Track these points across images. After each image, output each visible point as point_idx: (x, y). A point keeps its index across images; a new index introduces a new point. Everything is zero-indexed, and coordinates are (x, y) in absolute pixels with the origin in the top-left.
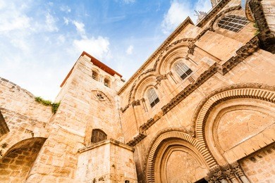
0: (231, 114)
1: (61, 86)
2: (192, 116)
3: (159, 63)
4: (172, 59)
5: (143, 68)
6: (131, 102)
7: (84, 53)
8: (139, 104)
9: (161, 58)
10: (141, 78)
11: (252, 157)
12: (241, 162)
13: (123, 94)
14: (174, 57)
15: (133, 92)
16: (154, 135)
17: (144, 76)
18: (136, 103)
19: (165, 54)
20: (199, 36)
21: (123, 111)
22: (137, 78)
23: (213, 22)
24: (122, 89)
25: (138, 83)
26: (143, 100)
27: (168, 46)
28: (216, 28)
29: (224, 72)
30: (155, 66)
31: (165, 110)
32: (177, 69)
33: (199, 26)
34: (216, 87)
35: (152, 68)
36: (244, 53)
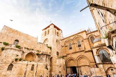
0: (83, 59)
1: (43, 30)
2: (77, 57)
4: (78, 39)
5: (70, 37)
6: (65, 45)
7: (52, 24)
8: (67, 47)
9: (75, 38)
10: (69, 40)
11: (82, 66)
12: (81, 66)
13: (62, 41)
15: (66, 43)
16: (69, 57)
17: (70, 40)
18: (66, 46)
19: (76, 37)
20: (85, 39)
21: (62, 47)
22: (67, 39)
23: (90, 36)
24: (63, 40)
25: (67, 41)
26: (68, 46)
27: (78, 35)
28: (90, 38)
29: (85, 52)
30: (73, 39)
31: (72, 53)
32: (78, 42)
33: (87, 34)
34: (83, 54)
35: (72, 39)
36: (89, 51)
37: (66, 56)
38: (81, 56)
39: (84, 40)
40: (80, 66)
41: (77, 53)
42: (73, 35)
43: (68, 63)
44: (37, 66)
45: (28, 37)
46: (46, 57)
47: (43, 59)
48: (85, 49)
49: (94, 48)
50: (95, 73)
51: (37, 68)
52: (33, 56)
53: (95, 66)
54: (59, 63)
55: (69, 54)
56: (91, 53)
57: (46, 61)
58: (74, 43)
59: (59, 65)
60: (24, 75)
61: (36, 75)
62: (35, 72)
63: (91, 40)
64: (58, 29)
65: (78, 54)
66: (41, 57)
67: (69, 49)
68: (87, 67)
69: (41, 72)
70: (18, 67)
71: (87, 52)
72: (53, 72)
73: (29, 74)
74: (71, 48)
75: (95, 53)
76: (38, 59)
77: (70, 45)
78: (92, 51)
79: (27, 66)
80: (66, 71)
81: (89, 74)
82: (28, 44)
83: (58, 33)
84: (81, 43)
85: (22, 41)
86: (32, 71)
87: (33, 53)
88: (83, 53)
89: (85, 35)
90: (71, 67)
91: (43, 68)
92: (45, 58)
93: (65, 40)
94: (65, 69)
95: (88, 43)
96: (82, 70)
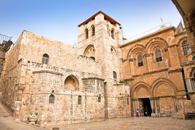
0: (163, 85)
1: (79, 26)
2: (153, 82)
3: (149, 44)
4: (156, 46)
5: (139, 40)
6: (128, 58)
7: (100, 12)
8: (132, 61)
9: (151, 42)
10: (137, 47)
12: (159, 97)
13: (123, 49)
14: (158, 45)
15: (130, 52)
17: (139, 47)
19: (153, 40)
20: (171, 47)
21: (124, 61)
22: (134, 45)
23: (181, 39)
24: (123, 46)
25: (134, 48)
26: (135, 59)
28: (181, 45)
29: (169, 73)
30: (146, 45)
31: (144, 74)
32: (156, 52)
33: (176, 36)
34: (164, 76)
35: (144, 45)
36: (177, 71)
37: (132, 80)
38: (161, 80)
39: (169, 49)
40: (157, 96)
42: (147, 37)
43: (135, 93)
44: (86, 98)
45: (61, 47)
46: (98, 83)
47: (93, 86)
48: (170, 66)
49: (187, 65)
50: (183, 108)
51: (86, 101)
53: (185, 97)
54: (119, 93)
55: (137, 76)
56: (180, 74)
58: (149, 52)
59: (119, 96)
60: (70, 110)
61: (86, 111)
62: (84, 106)
63: (183, 49)
64: (114, 23)
65: (156, 76)
66: (89, 83)
67: (137, 65)
68: (170, 98)
69: (92, 107)
70: (61, 98)
71: (173, 71)
73: (76, 110)
74: (141, 64)
75: (187, 75)
76: (83, 86)
77: (138, 57)
78: (183, 71)
79: (71, 97)
80: (132, 106)
81: (173, 109)
82: (62, 60)
83: (112, 31)
84: (162, 54)
85: (53, 56)
87: (74, 76)
88: (164, 74)
89: (173, 38)
90: (139, 99)
91: (95, 101)
93: (128, 48)
94: (130, 102)
95: (177, 53)
96: (160, 104)
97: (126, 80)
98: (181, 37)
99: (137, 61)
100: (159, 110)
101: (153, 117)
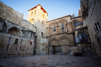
0: (64, 40)
1: (29, 11)
2: (59, 38)
3: (59, 22)
5: (55, 20)
9: (60, 21)
11: (63, 45)
13: (48, 23)
14: (63, 22)
15: (51, 25)
16: (53, 38)
17: (55, 22)
18: (50, 28)
19: (61, 20)
20: (69, 23)
21: (47, 28)
22: (53, 22)
23: (73, 21)
24: (48, 22)
26: (52, 28)
27: (63, 19)
28: (73, 23)
29: (67, 34)
30: (58, 22)
31: (56, 35)
32: (62, 26)
33: (71, 19)
34: (65, 36)
35: (57, 22)
36: (71, 33)
38: (63, 37)
39: (68, 24)
40: (61, 45)
41: (60, 35)
42: (59, 19)
43: (51, 43)
44: (22, 41)
46: (32, 34)
47: (28, 35)
48: (68, 31)
49: (76, 30)
50: (73, 50)
51: (21, 43)
52: (17, 32)
53: (74, 45)
54: (43, 42)
55: (53, 35)
56: (72, 35)
57: (31, 37)
58: (59, 25)
59: (43, 43)
60: (6, 47)
61: (20, 49)
62: (19, 46)
63: (74, 24)
66: (26, 33)
67: (53, 31)
68: (67, 46)
69: (25, 47)
71: (69, 34)
72: (37, 49)
73: (12, 47)
74: (55, 30)
75: (76, 35)
76: (23, 35)
77: (54, 27)
79: (10, 39)
80: (49, 49)
81: (68, 51)
82: (11, 18)
84: (64, 26)
85: (5, 14)
86: (15, 45)
87: (17, 28)
90: (53, 46)
91: (28, 44)
92: (30, 35)
93: (50, 23)
94: (48, 47)
95: (71, 26)
96: (62, 49)
97: (47, 37)
98: (73, 19)
99: (53, 29)
100: (61, 52)
101: (58, 54)
